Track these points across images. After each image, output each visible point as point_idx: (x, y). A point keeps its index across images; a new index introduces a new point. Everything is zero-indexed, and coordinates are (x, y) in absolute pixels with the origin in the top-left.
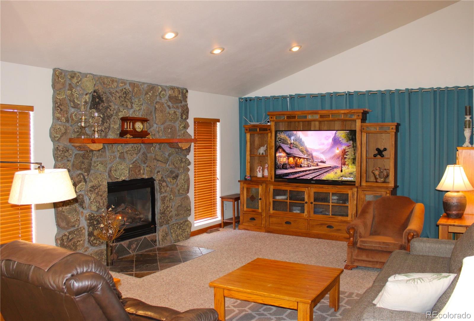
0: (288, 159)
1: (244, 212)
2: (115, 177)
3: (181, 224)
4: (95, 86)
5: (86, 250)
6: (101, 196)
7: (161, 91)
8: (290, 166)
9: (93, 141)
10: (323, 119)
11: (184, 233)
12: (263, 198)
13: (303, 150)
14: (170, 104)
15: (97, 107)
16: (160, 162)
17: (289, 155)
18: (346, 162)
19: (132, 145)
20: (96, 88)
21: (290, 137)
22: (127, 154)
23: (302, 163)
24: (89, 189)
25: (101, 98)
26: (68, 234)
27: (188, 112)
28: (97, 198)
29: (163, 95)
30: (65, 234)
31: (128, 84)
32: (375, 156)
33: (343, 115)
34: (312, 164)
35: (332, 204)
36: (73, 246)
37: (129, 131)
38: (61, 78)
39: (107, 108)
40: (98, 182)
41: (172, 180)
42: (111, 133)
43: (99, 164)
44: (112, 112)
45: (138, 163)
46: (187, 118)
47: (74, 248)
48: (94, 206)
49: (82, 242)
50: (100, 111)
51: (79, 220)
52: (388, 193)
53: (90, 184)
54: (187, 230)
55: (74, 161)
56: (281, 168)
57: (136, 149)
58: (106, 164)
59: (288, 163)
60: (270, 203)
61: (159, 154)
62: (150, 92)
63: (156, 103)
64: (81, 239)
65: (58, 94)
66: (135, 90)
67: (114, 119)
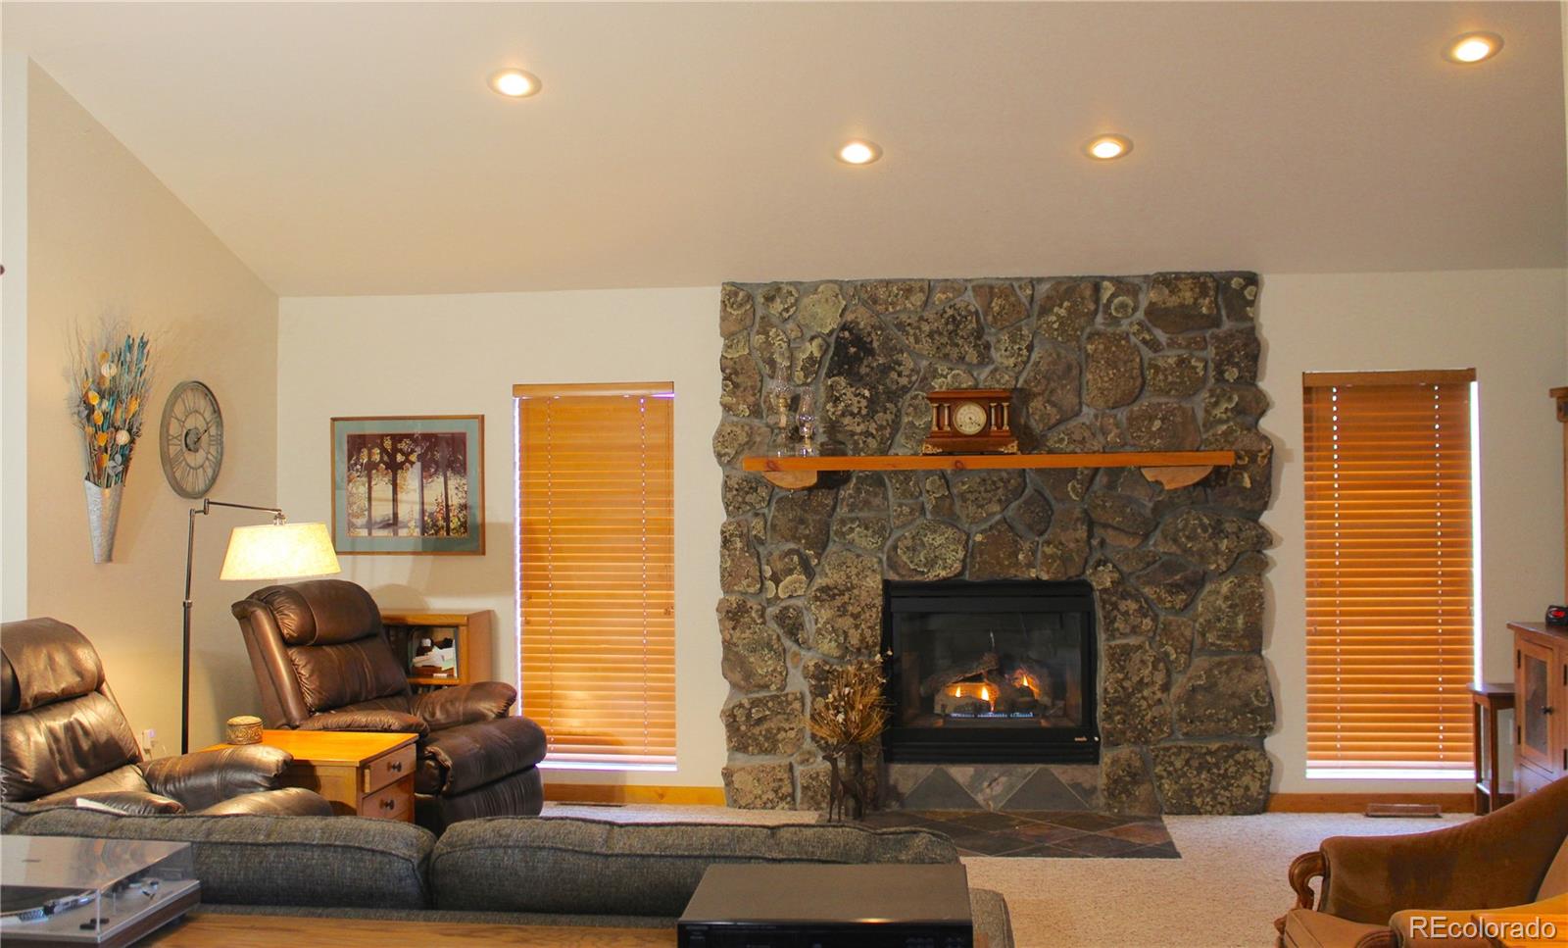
2: (912, 567)
3: (1212, 753)
4: (847, 313)
5: (808, 760)
6: (856, 616)
7: (1113, 296)
14: (1156, 334)
15: (851, 368)
16: (1110, 532)
20: (849, 317)
22: (965, 500)
24: (815, 594)
25: (866, 343)
26: (747, 706)
27: (1256, 357)
28: (839, 620)
29: (1123, 306)
30: (743, 702)
31: (970, 293)
36: (767, 739)
38: (732, 307)
39: (885, 370)
40: (848, 577)
41: (1166, 596)
42: (903, 441)
43: (858, 529)
44: (904, 381)
45: (1009, 530)
46: (1248, 376)
47: (766, 745)
48: (830, 642)
49: (792, 734)
50: (860, 380)
51: (782, 673)
53: (820, 581)
54: (1247, 781)
55: (774, 516)
57: (997, 488)
58: (884, 528)
61: (1109, 504)
62: (1061, 306)
63: (1089, 338)
64: (791, 726)
65: (728, 347)
66: (993, 304)
67: (913, 398)
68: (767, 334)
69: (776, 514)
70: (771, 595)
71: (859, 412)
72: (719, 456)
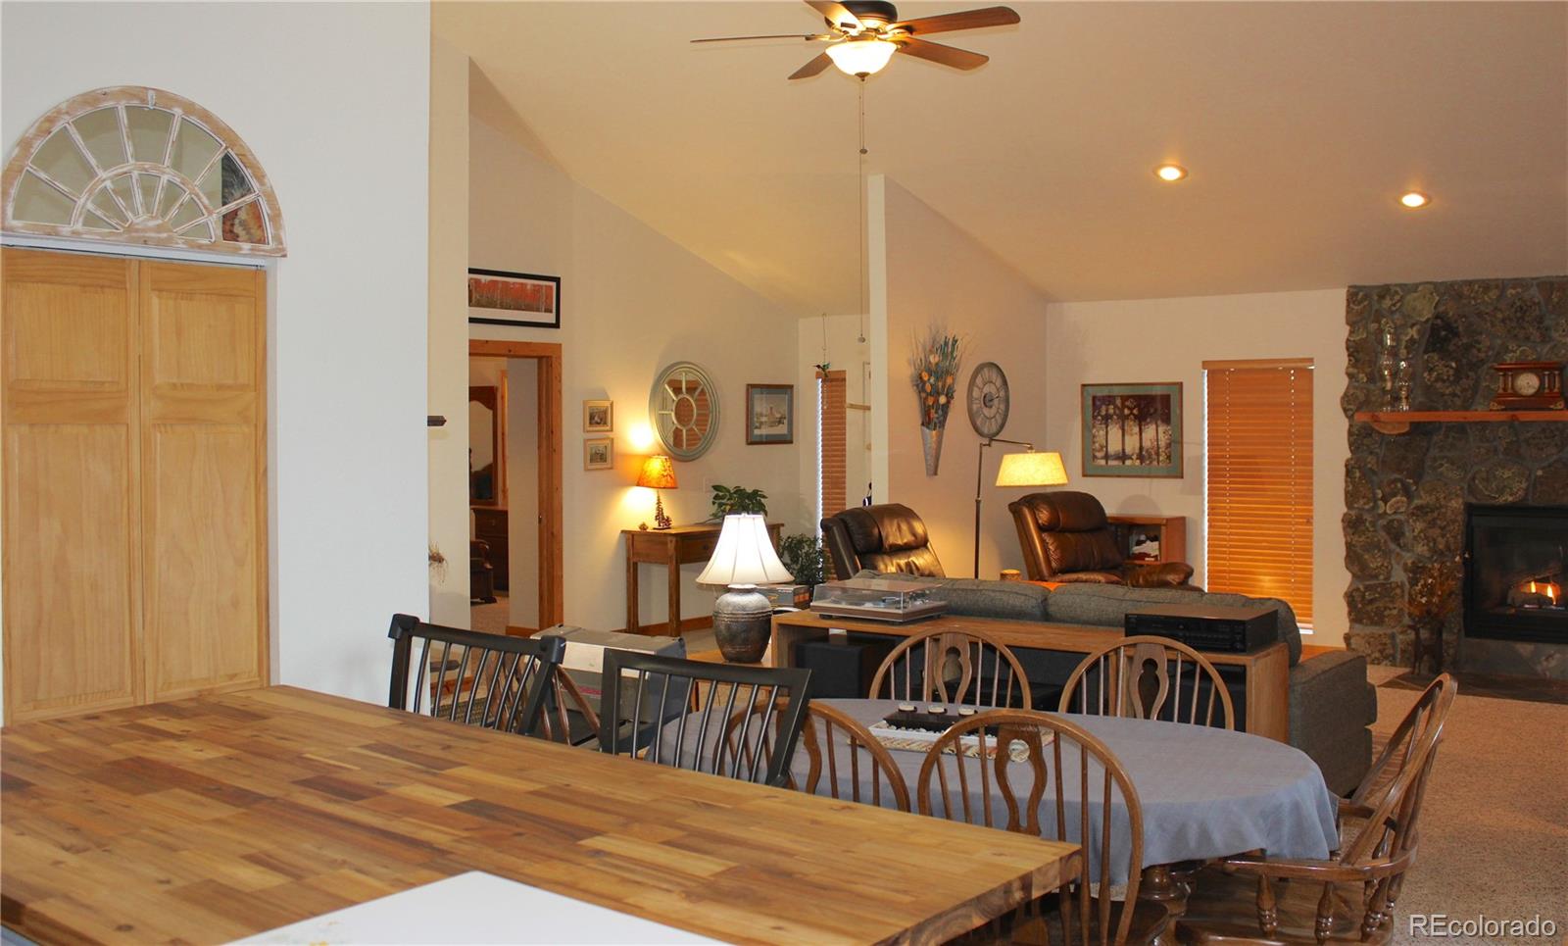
2: (1486, 493)
4: (1439, 306)
5: (1404, 631)
6: (1443, 528)
15: (1442, 347)
20: (1441, 309)
22: (1529, 445)
24: (1411, 511)
25: (1453, 328)
26: (1362, 589)
28: (1430, 531)
30: (1359, 587)
31: (1535, 288)
36: (1376, 615)
38: (1354, 303)
39: (1468, 347)
40: (1438, 499)
42: (1481, 400)
43: (1446, 465)
44: (1482, 356)
48: (1423, 546)
49: (1395, 612)
50: (1448, 356)
51: (1389, 567)
53: (1417, 502)
55: (1384, 455)
58: (1465, 464)
64: (1394, 606)
65: (1351, 333)
66: (1553, 297)
67: (1488, 369)
68: (1379, 322)
69: (1386, 453)
70: (1381, 511)
71: (1448, 379)
72: (1345, 410)
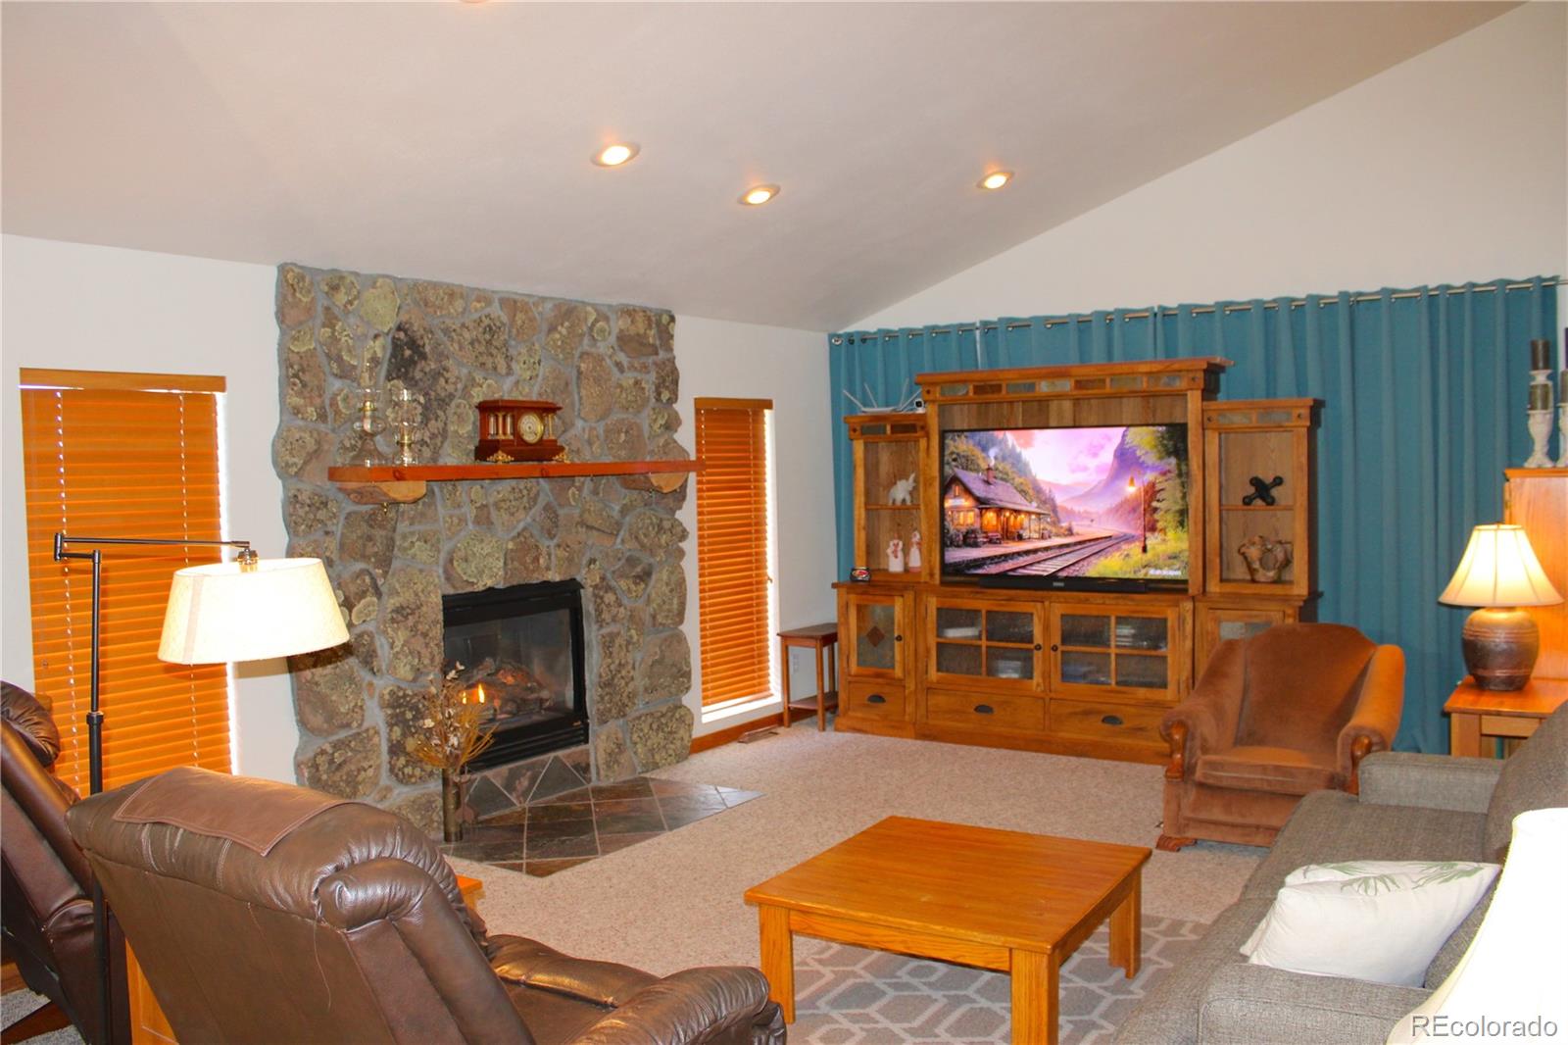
0: (981, 515)
1: (850, 678)
2: (465, 578)
3: (663, 715)
4: (402, 312)
5: (385, 797)
6: (425, 635)
7: (596, 321)
8: (987, 537)
9: (397, 474)
10: (1084, 392)
11: (672, 743)
12: (908, 633)
13: (1025, 488)
14: (622, 357)
15: (407, 372)
16: (595, 533)
17: (982, 504)
18: (1157, 521)
19: (513, 483)
20: (404, 317)
21: (985, 449)
22: (499, 509)
23: (1022, 528)
24: (390, 616)
25: (419, 346)
26: (330, 751)
27: (676, 382)
28: (413, 640)
29: (602, 331)
30: (324, 748)
31: (496, 304)
32: (1247, 500)
33: (1145, 379)
34: (1054, 530)
35: (1119, 651)
36: (348, 783)
37: (503, 441)
38: (301, 293)
39: (437, 375)
40: (416, 595)
41: (633, 587)
42: (450, 451)
43: (418, 543)
44: (450, 388)
45: (532, 536)
46: (674, 398)
47: (348, 790)
48: (405, 666)
49: (370, 772)
50: (415, 385)
51: (361, 707)
52: (1289, 616)
53: (392, 602)
54: (682, 732)
55: (342, 534)
56: (961, 543)
57: (523, 496)
58: (438, 540)
59: (981, 527)
60: (928, 650)
61: (592, 509)
62: (562, 325)
63: (581, 357)
64: (370, 764)
65: (295, 339)
66: (517, 318)
67: (458, 406)
68: (332, 327)
69: (345, 531)
71: (415, 419)
